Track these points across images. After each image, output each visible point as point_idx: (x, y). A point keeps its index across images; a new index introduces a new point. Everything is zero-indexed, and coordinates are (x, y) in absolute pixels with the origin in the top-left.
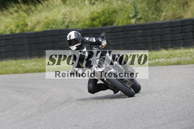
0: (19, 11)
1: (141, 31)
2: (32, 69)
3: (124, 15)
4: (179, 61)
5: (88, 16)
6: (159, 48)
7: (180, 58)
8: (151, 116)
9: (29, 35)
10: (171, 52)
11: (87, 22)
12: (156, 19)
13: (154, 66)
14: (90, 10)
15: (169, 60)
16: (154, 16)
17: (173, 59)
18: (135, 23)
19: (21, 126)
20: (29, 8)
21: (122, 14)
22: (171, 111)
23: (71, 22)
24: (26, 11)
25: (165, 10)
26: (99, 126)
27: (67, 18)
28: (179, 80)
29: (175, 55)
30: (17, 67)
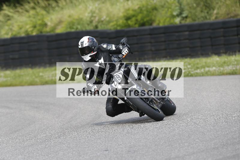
0: (37, 7)
1: (187, 33)
2: (52, 80)
3: (166, 13)
4: (234, 70)
5: (121, 14)
6: (210, 54)
7: (235, 66)
8: (200, 138)
9: (48, 37)
10: (224, 58)
11: (121, 22)
12: (205, 18)
13: (203, 76)
14: (124, 6)
15: (222, 69)
16: (203, 15)
17: (227, 67)
18: (180, 23)
19: (38, 151)
20: (49, 4)
21: (164, 12)
22: (223, 133)
23: (100, 21)
24: (44, 8)
25: (217, 6)
26: (135, 151)
27: (95, 17)
28: (235, 94)
29: (229, 63)
30: (34, 77)
